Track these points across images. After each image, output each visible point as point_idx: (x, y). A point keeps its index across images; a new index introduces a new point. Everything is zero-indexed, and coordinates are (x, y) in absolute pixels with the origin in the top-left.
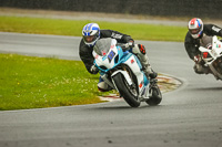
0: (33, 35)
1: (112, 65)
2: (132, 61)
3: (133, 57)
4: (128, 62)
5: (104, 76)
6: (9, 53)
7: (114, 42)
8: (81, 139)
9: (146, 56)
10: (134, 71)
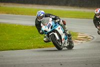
0: (27, 16)
1: (50, 30)
2: (59, 28)
3: (59, 27)
4: (57, 29)
5: (46, 35)
6: (16, 24)
7: (51, 19)
8: (48, 63)
9: (66, 26)
10: (60, 33)
